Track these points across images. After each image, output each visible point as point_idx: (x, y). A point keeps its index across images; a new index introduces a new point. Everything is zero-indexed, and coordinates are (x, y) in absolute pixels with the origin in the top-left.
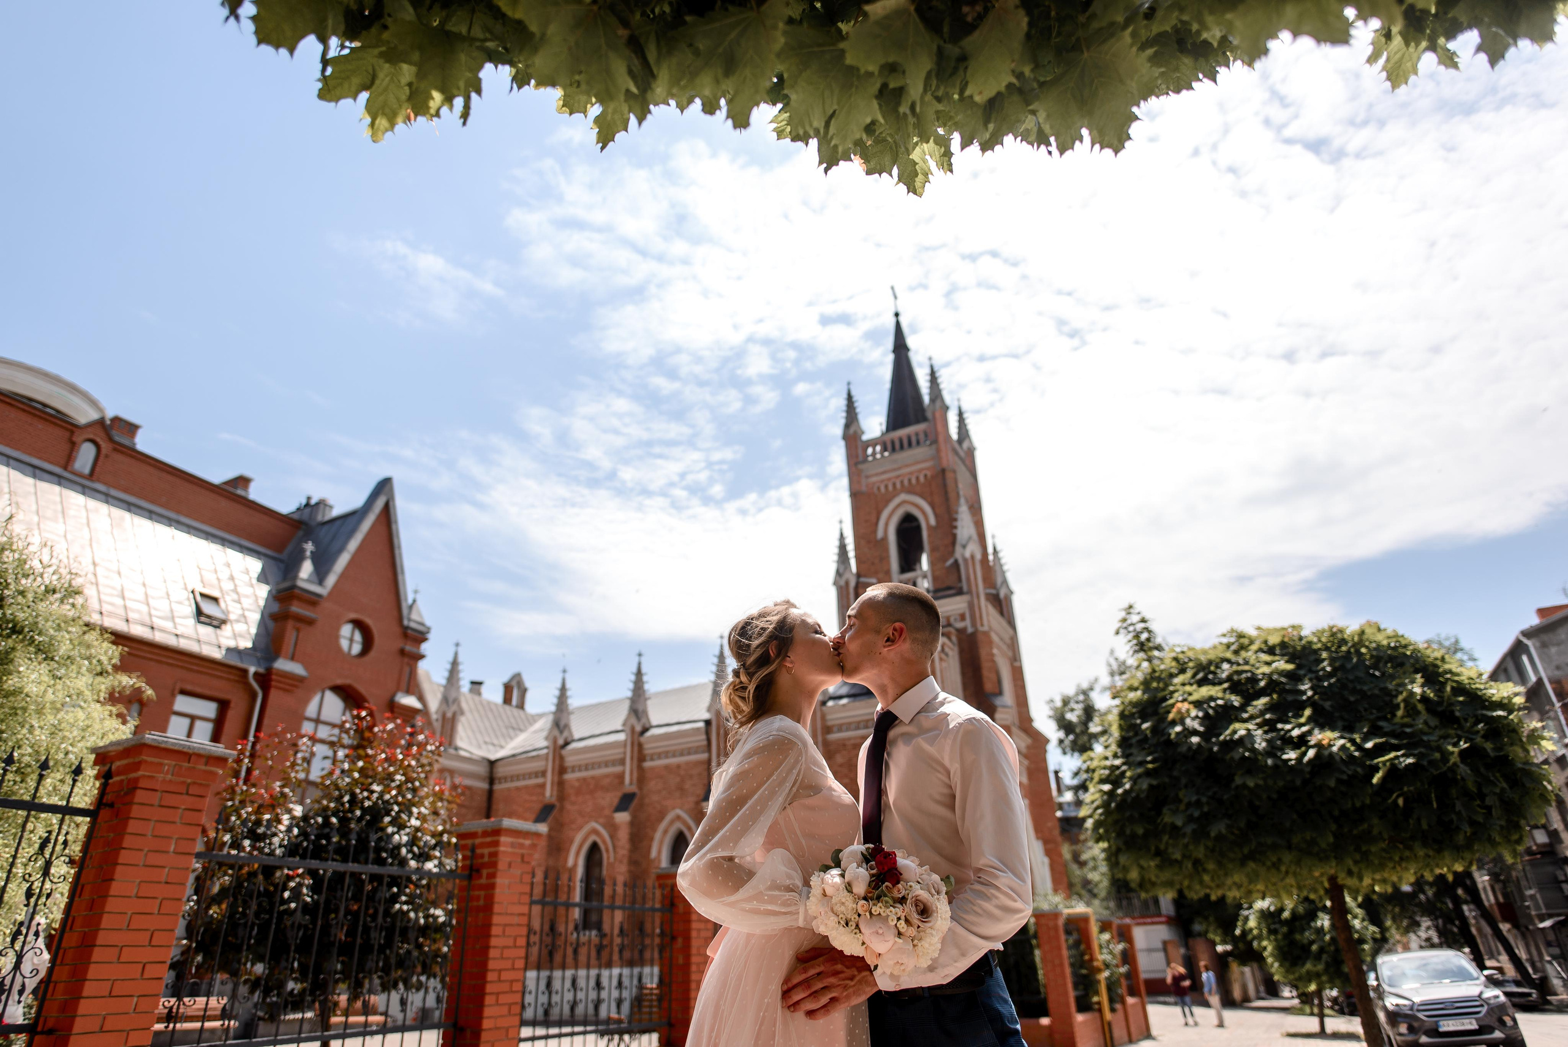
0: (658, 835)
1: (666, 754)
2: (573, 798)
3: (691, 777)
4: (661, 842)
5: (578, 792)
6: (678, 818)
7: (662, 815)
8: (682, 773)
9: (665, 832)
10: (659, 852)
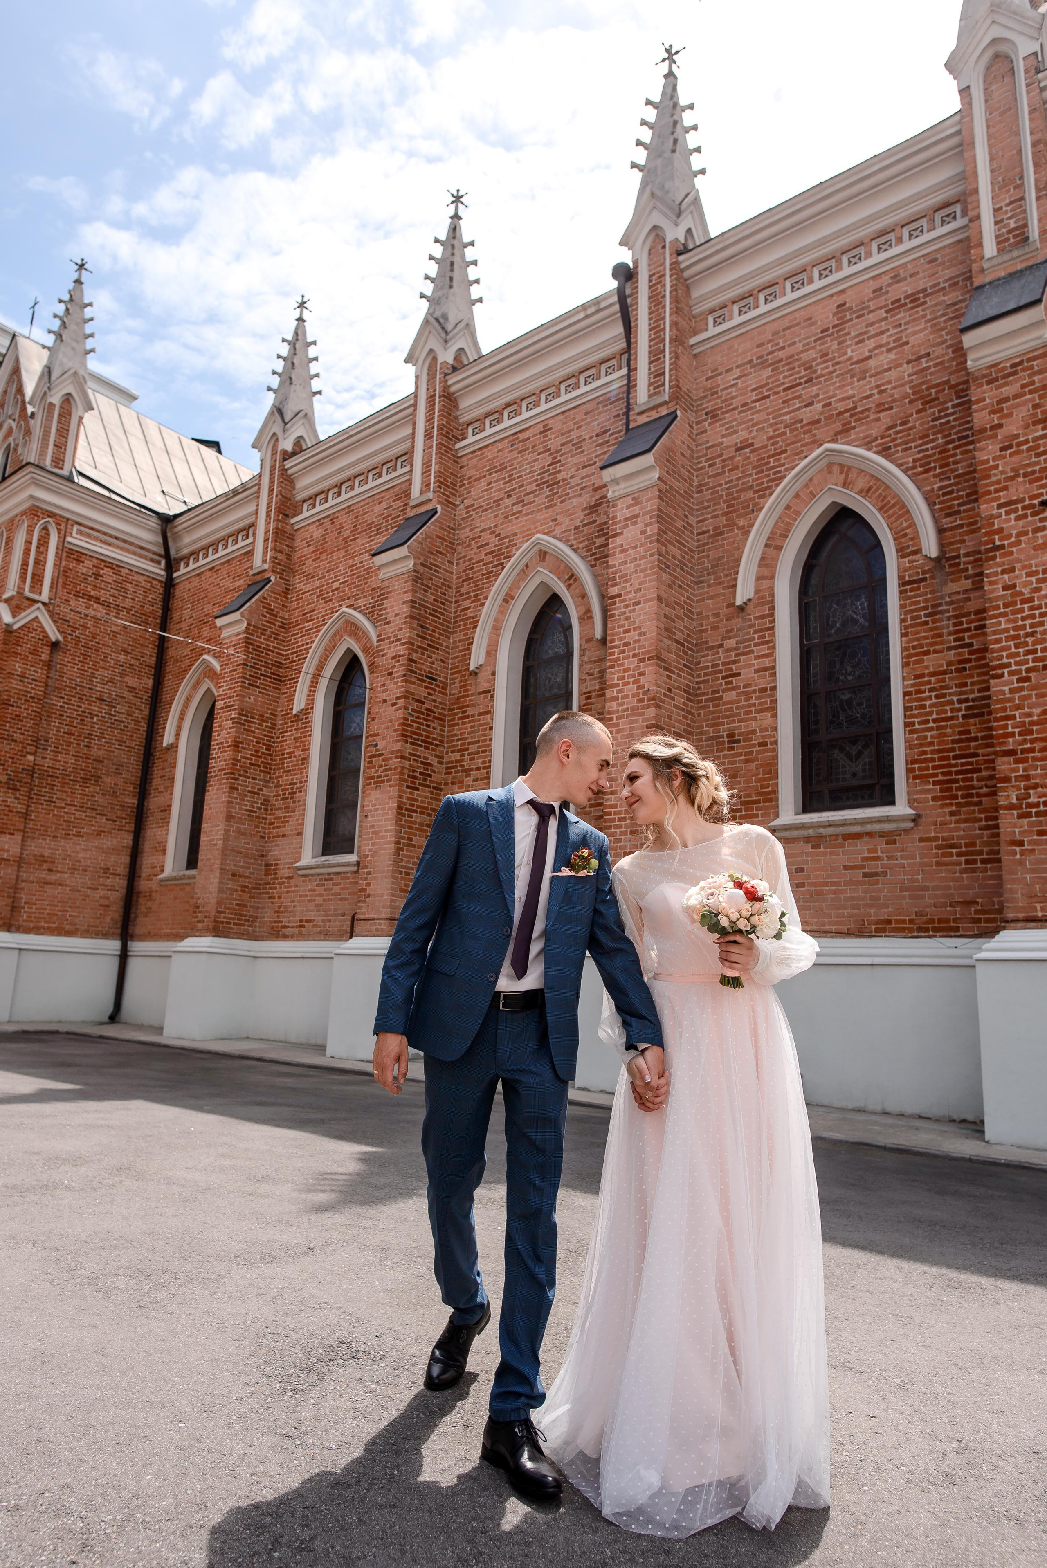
0: (488, 612)
1: (513, 406)
2: (309, 566)
3: (578, 445)
4: (497, 629)
5: (320, 550)
6: (543, 555)
7: (501, 557)
8: (554, 442)
9: (508, 599)
10: (492, 653)
